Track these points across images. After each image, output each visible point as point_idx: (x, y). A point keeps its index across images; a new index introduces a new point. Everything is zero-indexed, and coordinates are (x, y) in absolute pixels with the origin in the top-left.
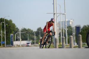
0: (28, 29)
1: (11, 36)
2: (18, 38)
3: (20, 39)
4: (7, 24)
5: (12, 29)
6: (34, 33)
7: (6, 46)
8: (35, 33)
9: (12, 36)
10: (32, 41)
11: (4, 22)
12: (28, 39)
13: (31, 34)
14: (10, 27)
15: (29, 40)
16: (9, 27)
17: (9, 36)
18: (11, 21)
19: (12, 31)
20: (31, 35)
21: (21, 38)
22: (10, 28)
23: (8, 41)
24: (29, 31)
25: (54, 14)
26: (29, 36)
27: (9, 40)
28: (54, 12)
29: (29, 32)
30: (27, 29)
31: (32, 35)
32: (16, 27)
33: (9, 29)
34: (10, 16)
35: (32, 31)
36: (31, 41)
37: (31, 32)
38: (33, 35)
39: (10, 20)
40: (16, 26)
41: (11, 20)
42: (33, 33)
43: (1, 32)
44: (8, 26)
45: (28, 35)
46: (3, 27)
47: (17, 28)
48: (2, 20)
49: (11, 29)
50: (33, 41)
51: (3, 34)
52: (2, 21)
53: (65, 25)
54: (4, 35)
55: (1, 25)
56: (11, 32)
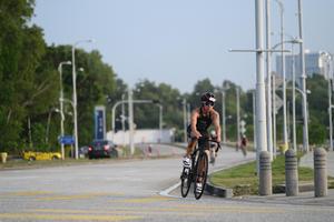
0: (163, 85)
1: (97, 114)
2: (123, 121)
3: (132, 125)
4: (82, 69)
5: (100, 87)
6: (184, 102)
7: (79, 150)
8: (188, 102)
9: (101, 112)
10: (176, 132)
11: (69, 63)
12: (161, 124)
13: (172, 103)
14: (92, 79)
15: (164, 127)
16: (88, 78)
17: (89, 113)
18: (96, 55)
19: (101, 94)
20: (171, 108)
21: (135, 122)
22: (95, 83)
23: (86, 132)
24: (164, 94)
25: (259, 53)
26: (165, 110)
27: (88, 129)
28: (257, 46)
29: (165, 98)
30: (157, 85)
31: (175, 108)
32: (116, 78)
33: (89, 88)
34: (94, 40)
35: (176, 93)
36: (171, 132)
37: (170, 98)
38: (181, 109)
39: (93, 52)
40: (116, 75)
41: (97, 53)
42: (181, 101)
43: (61, 99)
44: (85, 76)
45: (161, 107)
46: (67, 80)
47: (120, 82)
48: (63, 54)
49: (95, 87)
50: (180, 132)
51: (67, 107)
52: (63, 59)
53: (301, 79)
54: (71, 109)
55: (58, 73)
56: (97, 100)
